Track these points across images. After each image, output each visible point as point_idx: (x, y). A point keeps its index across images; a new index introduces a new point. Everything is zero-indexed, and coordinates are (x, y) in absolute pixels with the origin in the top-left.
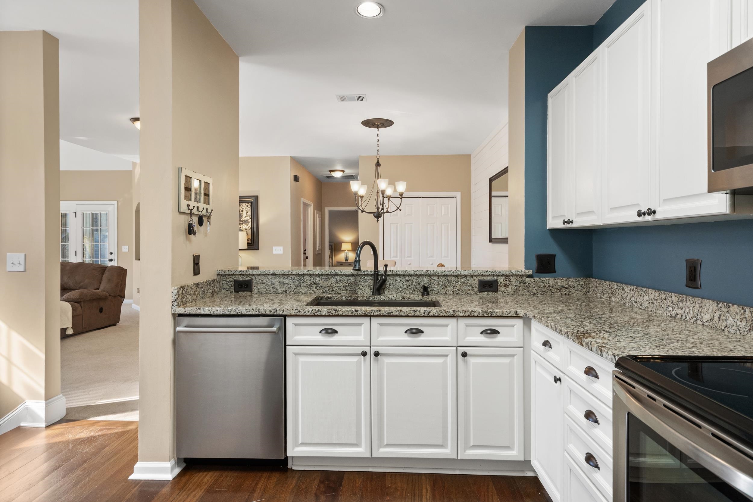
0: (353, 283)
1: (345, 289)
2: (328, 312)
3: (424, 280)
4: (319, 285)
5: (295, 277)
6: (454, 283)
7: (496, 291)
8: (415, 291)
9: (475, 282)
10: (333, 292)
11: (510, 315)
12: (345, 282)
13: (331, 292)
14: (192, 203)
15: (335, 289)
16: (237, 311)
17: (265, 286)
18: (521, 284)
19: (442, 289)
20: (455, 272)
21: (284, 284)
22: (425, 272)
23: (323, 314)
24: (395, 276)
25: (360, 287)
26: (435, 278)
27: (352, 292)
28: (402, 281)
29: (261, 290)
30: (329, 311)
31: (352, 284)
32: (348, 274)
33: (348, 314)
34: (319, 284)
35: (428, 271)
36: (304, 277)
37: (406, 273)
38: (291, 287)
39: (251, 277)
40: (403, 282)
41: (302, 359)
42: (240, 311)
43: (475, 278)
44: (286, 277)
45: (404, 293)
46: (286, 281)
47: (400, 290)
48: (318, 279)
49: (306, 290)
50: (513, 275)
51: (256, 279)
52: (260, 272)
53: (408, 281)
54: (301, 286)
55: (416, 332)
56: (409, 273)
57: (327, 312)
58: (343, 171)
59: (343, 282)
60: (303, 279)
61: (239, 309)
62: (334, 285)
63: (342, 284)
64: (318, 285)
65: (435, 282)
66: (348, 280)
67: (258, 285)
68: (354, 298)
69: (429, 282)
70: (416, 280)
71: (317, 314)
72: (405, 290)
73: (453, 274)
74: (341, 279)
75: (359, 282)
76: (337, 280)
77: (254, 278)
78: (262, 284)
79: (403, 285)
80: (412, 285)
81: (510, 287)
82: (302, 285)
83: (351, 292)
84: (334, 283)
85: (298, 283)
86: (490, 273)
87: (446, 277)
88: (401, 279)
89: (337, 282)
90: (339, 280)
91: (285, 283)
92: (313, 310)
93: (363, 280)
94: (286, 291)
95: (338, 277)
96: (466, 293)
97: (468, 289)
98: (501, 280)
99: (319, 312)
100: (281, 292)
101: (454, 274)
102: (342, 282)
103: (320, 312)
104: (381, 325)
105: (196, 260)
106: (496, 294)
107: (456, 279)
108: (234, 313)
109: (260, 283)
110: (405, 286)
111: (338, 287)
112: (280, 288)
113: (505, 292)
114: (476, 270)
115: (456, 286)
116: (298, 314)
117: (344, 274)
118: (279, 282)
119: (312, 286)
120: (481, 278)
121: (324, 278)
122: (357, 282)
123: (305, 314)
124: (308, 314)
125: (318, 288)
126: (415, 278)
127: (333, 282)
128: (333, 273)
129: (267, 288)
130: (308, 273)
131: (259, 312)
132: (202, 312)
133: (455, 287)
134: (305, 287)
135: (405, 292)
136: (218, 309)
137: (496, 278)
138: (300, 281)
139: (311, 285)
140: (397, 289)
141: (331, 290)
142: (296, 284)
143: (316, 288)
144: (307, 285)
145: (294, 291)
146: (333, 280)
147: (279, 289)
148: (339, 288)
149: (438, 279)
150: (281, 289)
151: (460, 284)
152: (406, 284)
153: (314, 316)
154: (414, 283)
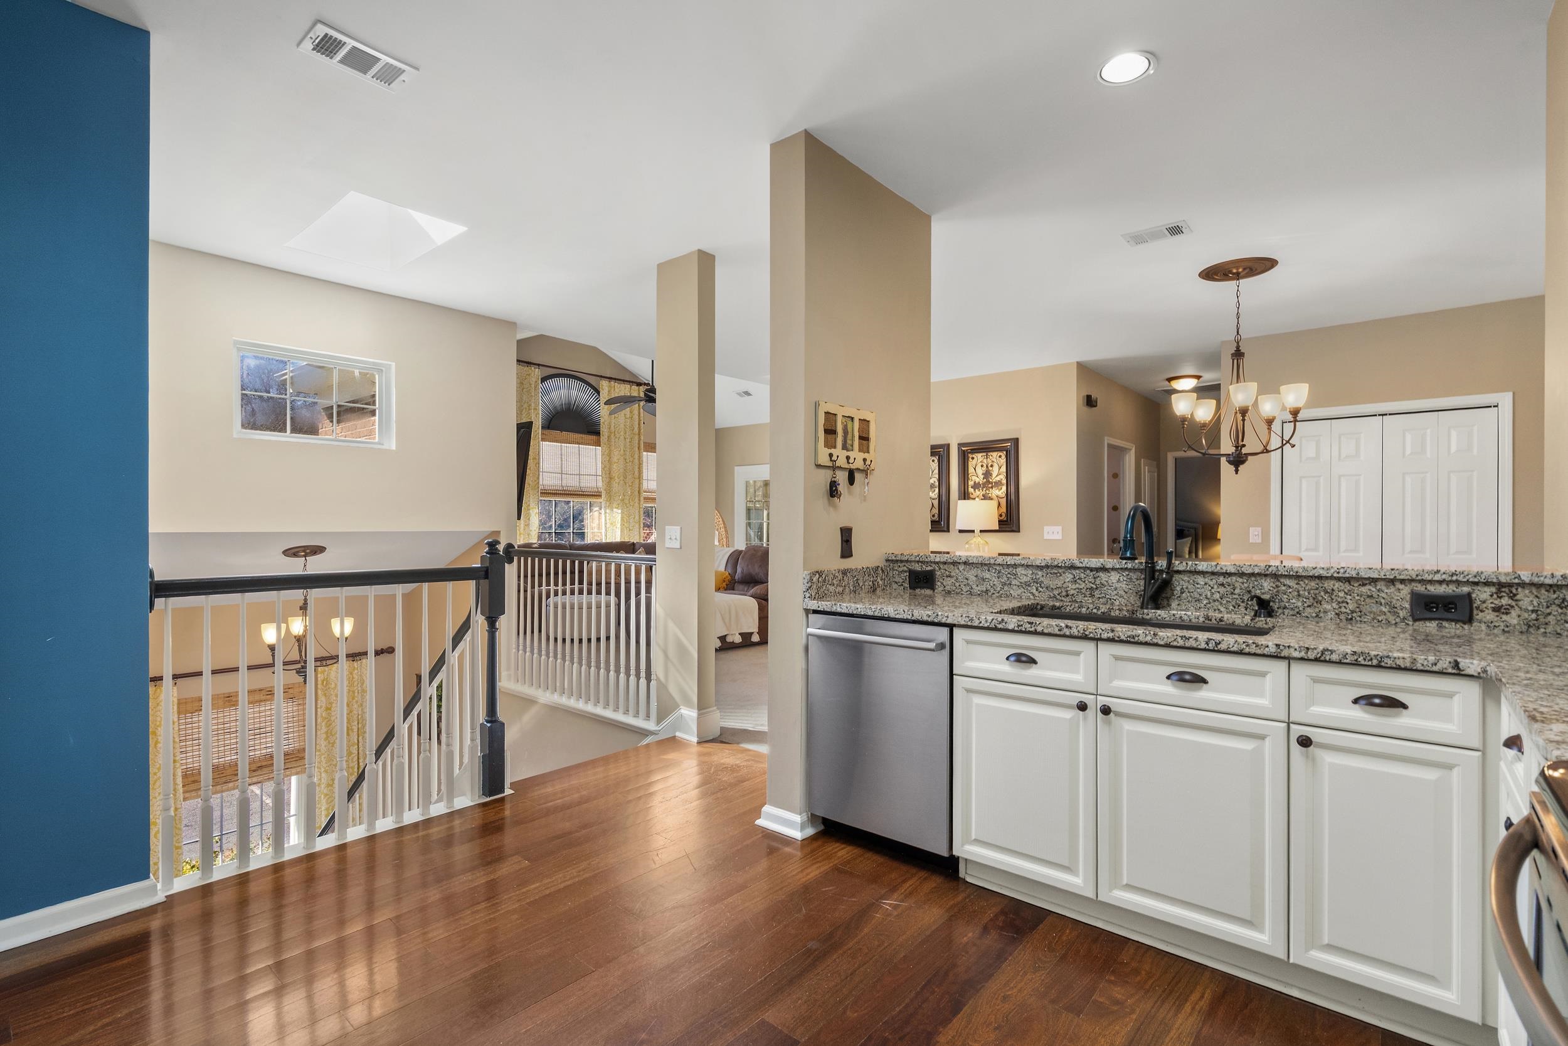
0: (1106, 584)
1: (1091, 594)
2: (1019, 626)
3: (1261, 586)
4: (1043, 585)
5: (1001, 568)
6: (1341, 594)
7: (1470, 620)
8: (1239, 606)
9: (1402, 596)
10: (1068, 599)
11: (1435, 668)
12: (1090, 580)
13: (1063, 599)
14: (839, 453)
15: (1072, 592)
16: (883, 612)
17: (953, 581)
18: (1554, 608)
19: (1308, 606)
20: (1342, 571)
21: (983, 580)
22: (1263, 568)
23: (1011, 627)
24: (1194, 575)
25: (1120, 592)
26: (1288, 582)
27: (1104, 600)
28: (1209, 586)
29: (948, 588)
30: (1020, 623)
31: (1103, 585)
32: (1094, 567)
33: (1052, 632)
34: (1042, 582)
35: (1270, 566)
36: (1017, 570)
37: (1218, 568)
38: (994, 585)
39: (934, 565)
40: (1212, 588)
41: (977, 700)
42: (887, 612)
43: (1401, 586)
44: (986, 568)
45: (1215, 610)
46: (987, 575)
47: (1205, 602)
48: (1040, 573)
49: (1019, 592)
50: (1523, 585)
51: (940, 569)
52: (945, 559)
53: (1223, 585)
54: (1010, 585)
55: (1192, 679)
56: (1225, 569)
57: (1016, 625)
58: (1198, 377)
59: (1087, 582)
60: (1014, 572)
61: (885, 609)
62: (1070, 585)
63: (1083, 585)
64: (1040, 585)
65: (1291, 590)
66: (1094, 578)
67: (943, 579)
68: (1103, 610)
69: (1275, 590)
70: (1243, 583)
71: (1000, 626)
72: (1217, 603)
73: (1335, 575)
74: (1083, 575)
75: (1118, 582)
76: (1075, 578)
77: (937, 568)
78: (949, 579)
79: (1213, 594)
80: (1232, 593)
81: (1514, 613)
82: (1013, 583)
83: (1101, 600)
84: (1069, 582)
85: (1006, 579)
86: (1444, 577)
87: (1317, 581)
88: (1206, 580)
89: (1076, 581)
90: (1078, 577)
91: (985, 577)
92: (993, 619)
93: (1125, 579)
94: (987, 591)
95: (1077, 571)
96: (1374, 619)
97: (1381, 611)
98: (1483, 595)
99: (1004, 624)
100: (979, 593)
101: (1340, 575)
102: (1084, 582)
103: (1006, 623)
104: (1117, 658)
105: (846, 535)
106: (1466, 627)
107: (1347, 587)
108: (879, 615)
109: (947, 576)
110: (1217, 596)
111: (1077, 590)
112: (977, 586)
113: (1497, 624)
114: (1401, 567)
115: (1347, 603)
116: (969, 623)
117: (1088, 566)
118: (976, 576)
119: (1029, 586)
120: (1420, 588)
121: (1052, 572)
122: (1113, 583)
123: (981, 625)
124: (986, 625)
125: (1041, 589)
126: (1241, 580)
127: (1068, 580)
128: (1067, 563)
129: (957, 584)
130: (1023, 562)
131: (913, 615)
132: (839, 610)
133: (1344, 604)
134: (1018, 586)
135: (1215, 607)
136: (858, 606)
137: (1466, 589)
138: (1009, 576)
139: (1027, 584)
140: (1199, 600)
141: (1064, 594)
142: (1003, 581)
143: (1037, 590)
144: (1021, 583)
145: (1000, 594)
146: (1068, 576)
147: (976, 588)
148: (1078, 592)
149: (1297, 584)
150: (979, 588)
151: (1357, 598)
152: (1219, 592)
153: (996, 629)
154: (1237, 591)
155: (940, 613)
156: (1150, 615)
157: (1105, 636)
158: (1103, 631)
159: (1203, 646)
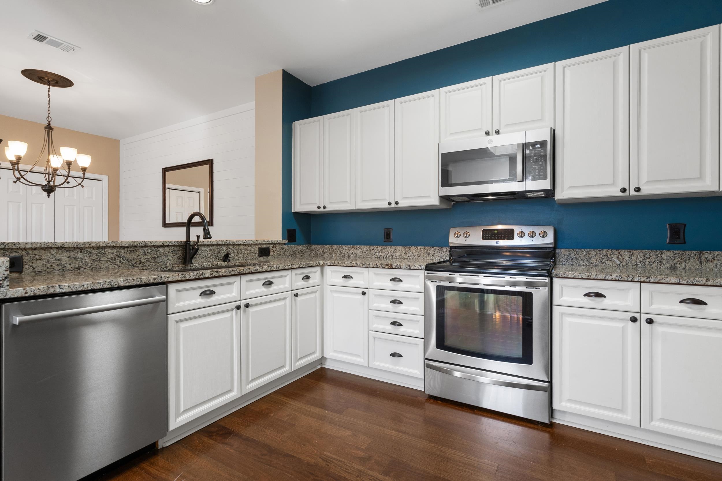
0: (163, 254)
1: (154, 261)
2: (211, 274)
3: (223, 249)
4: (124, 259)
5: (92, 249)
6: (244, 250)
7: (268, 255)
8: (216, 258)
9: (256, 249)
10: (141, 265)
12: (154, 253)
13: (138, 265)
15: (143, 261)
16: (112, 283)
17: (44, 263)
18: (282, 250)
19: (236, 256)
20: (245, 242)
21: (76, 259)
22: (225, 242)
23: (207, 276)
24: (201, 247)
25: (169, 258)
26: (231, 247)
27: (161, 263)
28: (207, 251)
29: (39, 269)
30: (211, 273)
31: (161, 255)
32: (158, 245)
34: (124, 257)
35: (227, 241)
36: (105, 250)
37: (211, 243)
38: (86, 262)
39: (20, 252)
40: (208, 252)
41: (183, 325)
42: (117, 283)
43: (256, 246)
44: (79, 250)
45: (208, 261)
46: (80, 255)
47: (205, 258)
48: (122, 251)
49: (107, 265)
50: (277, 244)
51: (28, 254)
52: (39, 245)
53: (211, 250)
54: (100, 260)
56: (213, 243)
57: (210, 274)
59: (152, 254)
60: (103, 252)
62: (142, 257)
63: (150, 256)
64: (123, 258)
65: (231, 250)
66: (156, 251)
67: (33, 263)
68: (169, 268)
69: (227, 251)
70: (217, 249)
71: (201, 277)
72: (209, 258)
73: (244, 243)
74: (149, 250)
75: (168, 253)
76: (145, 252)
77: (24, 253)
78: (39, 261)
79: (208, 254)
80: (214, 253)
81: (276, 252)
82: (102, 259)
83: (160, 263)
84: (141, 255)
85: (96, 257)
86: (266, 242)
87: (238, 246)
88: (206, 248)
89: (146, 254)
90: (147, 252)
91: (77, 257)
92: (197, 273)
93: (172, 251)
94: (79, 268)
95: (147, 248)
96: (251, 258)
97: (253, 255)
98: (271, 247)
99: (203, 275)
100: (71, 269)
101: (245, 243)
102: (151, 254)
103: (204, 274)
104: (248, 281)
106: (268, 257)
107: (245, 247)
109: (37, 260)
110: (209, 255)
111: (147, 259)
112: (70, 264)
113: (273, 256)
114: (258, 240)
115: (245, 253)
116: (183, 279)
117: (155, 245)
118: (69, 257)
119: (114, 260)
120: (260, 246)
121: (130, 249)
122: (166, 253)
123: (191, 278)
124: (193, 278)
125: (123, 261)
126: (217, 247)
127: (141, 254)
128: (143, 244)
129: (49, 265)
130: (112, 245)
131: (141, 281)
133: (244, 254)
134: (106, 261)
135: (209, 260)
137: (268, 246)
138: (99, 254)
139: (113, 259)
140: (203, 258)
141: (138, 262)
142: (94, 258)
143: (120, 262)
144: (108, 258)
145: (91, 267)
146: (141, 252)
147: (68, 266)
148: (147, 260)
149: (233, 248)
150: (72, 266)
151: (248, 251)
152: (210, 253)
153: (199, 279)
154: (216, 252)
155: (163, 276)
156: (194, 266)
157: (247, 272)
158: (246, 269)
159: (275, 269)
